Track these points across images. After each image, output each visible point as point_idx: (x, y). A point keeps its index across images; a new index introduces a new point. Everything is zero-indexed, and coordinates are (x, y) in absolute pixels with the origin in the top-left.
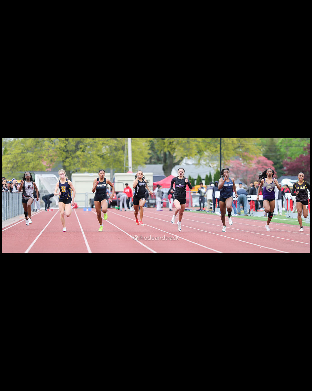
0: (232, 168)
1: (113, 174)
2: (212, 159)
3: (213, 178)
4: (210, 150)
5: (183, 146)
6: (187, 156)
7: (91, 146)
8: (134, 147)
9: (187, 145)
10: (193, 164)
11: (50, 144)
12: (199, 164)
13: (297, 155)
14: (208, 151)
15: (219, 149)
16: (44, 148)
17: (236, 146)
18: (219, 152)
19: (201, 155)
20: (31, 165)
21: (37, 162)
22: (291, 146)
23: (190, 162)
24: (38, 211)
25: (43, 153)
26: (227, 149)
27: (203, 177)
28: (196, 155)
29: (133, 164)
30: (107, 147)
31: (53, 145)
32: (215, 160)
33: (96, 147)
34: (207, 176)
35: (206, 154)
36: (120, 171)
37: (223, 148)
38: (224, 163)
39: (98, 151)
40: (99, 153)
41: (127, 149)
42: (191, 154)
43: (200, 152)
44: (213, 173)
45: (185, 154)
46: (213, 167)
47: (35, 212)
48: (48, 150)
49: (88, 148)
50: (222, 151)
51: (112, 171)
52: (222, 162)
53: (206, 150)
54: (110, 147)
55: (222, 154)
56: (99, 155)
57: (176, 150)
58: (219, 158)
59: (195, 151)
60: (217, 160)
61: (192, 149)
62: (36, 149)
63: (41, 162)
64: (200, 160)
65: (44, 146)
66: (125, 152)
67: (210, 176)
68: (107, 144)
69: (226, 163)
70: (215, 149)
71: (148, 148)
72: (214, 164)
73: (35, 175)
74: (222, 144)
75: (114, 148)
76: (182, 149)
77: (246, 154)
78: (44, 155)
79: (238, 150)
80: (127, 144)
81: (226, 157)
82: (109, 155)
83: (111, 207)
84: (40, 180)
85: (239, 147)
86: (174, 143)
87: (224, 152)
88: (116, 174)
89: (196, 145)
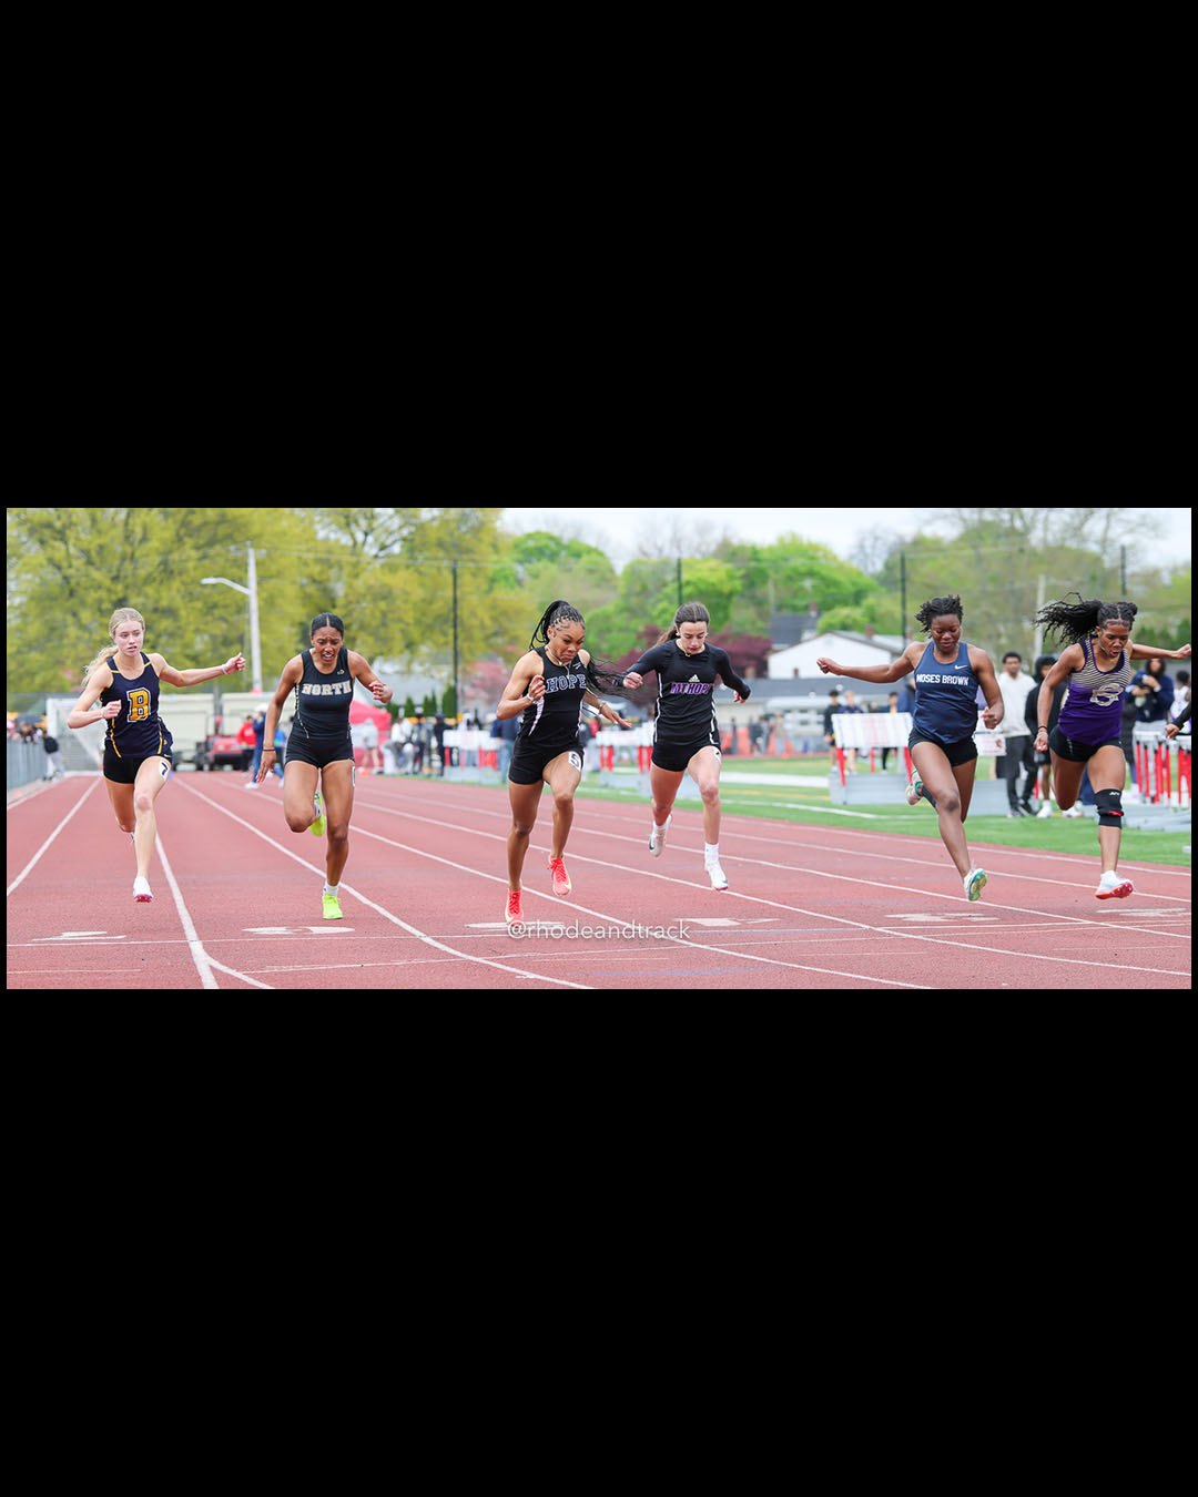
0: (483, 679)
1: (220, 696)
2: (436, 660)
3: (439, 701)
4: (434, 642)
5: (372, 634)
6: (382, 654)
7: (171, 635)
8: (264, 638)
9: (382, 631)
10: (397, 672)
11: (80, 633)
12: (408, 672)
13: (624, 652)
14: (429, 643)
15: (451, 638)
16: (66, 641)
17: (490, 631)
18: (451, 645)
19: (412, 652)
20: (38, 679)
21: (52, 672)
22: (609, 631)
23: (389, 668)
24: (55, 780)
25: (65, 652)
26: (470, 638)
27: (418, 700)
28: (401, 652)
29: (264, 675)
30: (206, 637)
31: (86, 636)
32: (444, 662)
33: (182, 637)
34: (426, 699)
35: (424, 649)
36: (236, 689)
37: (461, 636)
38: (464, 670)
39: (187, 646)
40: (189, 652)
41: (250, 641)
42: (390, 650)
43: (410, 645)
44: (440, 692)
45: (377, 651)
46: (441, 680)
47: (47, 783)
48: (74, 646)
49: (163, 640)
50: (459, 642)
51: (216, 690)
52: (460, 667)
53: (423, 642)
54: (213, 637)
55: (458, 649)
56: (187, 657)
57: (358, 642)
58: (451, 658)
59: (399, 643)
60: (447, 663)
61: (392, 639)
62: (49, 645)
63: (61, 673)
64: (410, 662)
65: (67, 636)
66: (246, 647)
67: (434, 698)
68: (205, 632)
69: (468, 669)
70: (442, 640)
71: (297, 638)
72: (440, 671)
73: (45, 700)
74: (459, 629)
75: (221, 639)
76: (370, 640)
77: (510, 649)
78: (67, 657)
79: (493, 640)
80: (249, 631)
81: (468, 656)
82: (209, 655)
83: (216, 768)
84: (58, 713)
85: (496, 634)
86: (354, 627)
87: (463, 645)
88: (226, 696)
89: (403, 631)
